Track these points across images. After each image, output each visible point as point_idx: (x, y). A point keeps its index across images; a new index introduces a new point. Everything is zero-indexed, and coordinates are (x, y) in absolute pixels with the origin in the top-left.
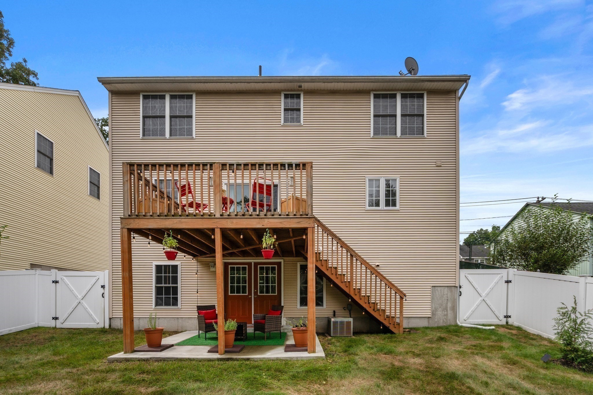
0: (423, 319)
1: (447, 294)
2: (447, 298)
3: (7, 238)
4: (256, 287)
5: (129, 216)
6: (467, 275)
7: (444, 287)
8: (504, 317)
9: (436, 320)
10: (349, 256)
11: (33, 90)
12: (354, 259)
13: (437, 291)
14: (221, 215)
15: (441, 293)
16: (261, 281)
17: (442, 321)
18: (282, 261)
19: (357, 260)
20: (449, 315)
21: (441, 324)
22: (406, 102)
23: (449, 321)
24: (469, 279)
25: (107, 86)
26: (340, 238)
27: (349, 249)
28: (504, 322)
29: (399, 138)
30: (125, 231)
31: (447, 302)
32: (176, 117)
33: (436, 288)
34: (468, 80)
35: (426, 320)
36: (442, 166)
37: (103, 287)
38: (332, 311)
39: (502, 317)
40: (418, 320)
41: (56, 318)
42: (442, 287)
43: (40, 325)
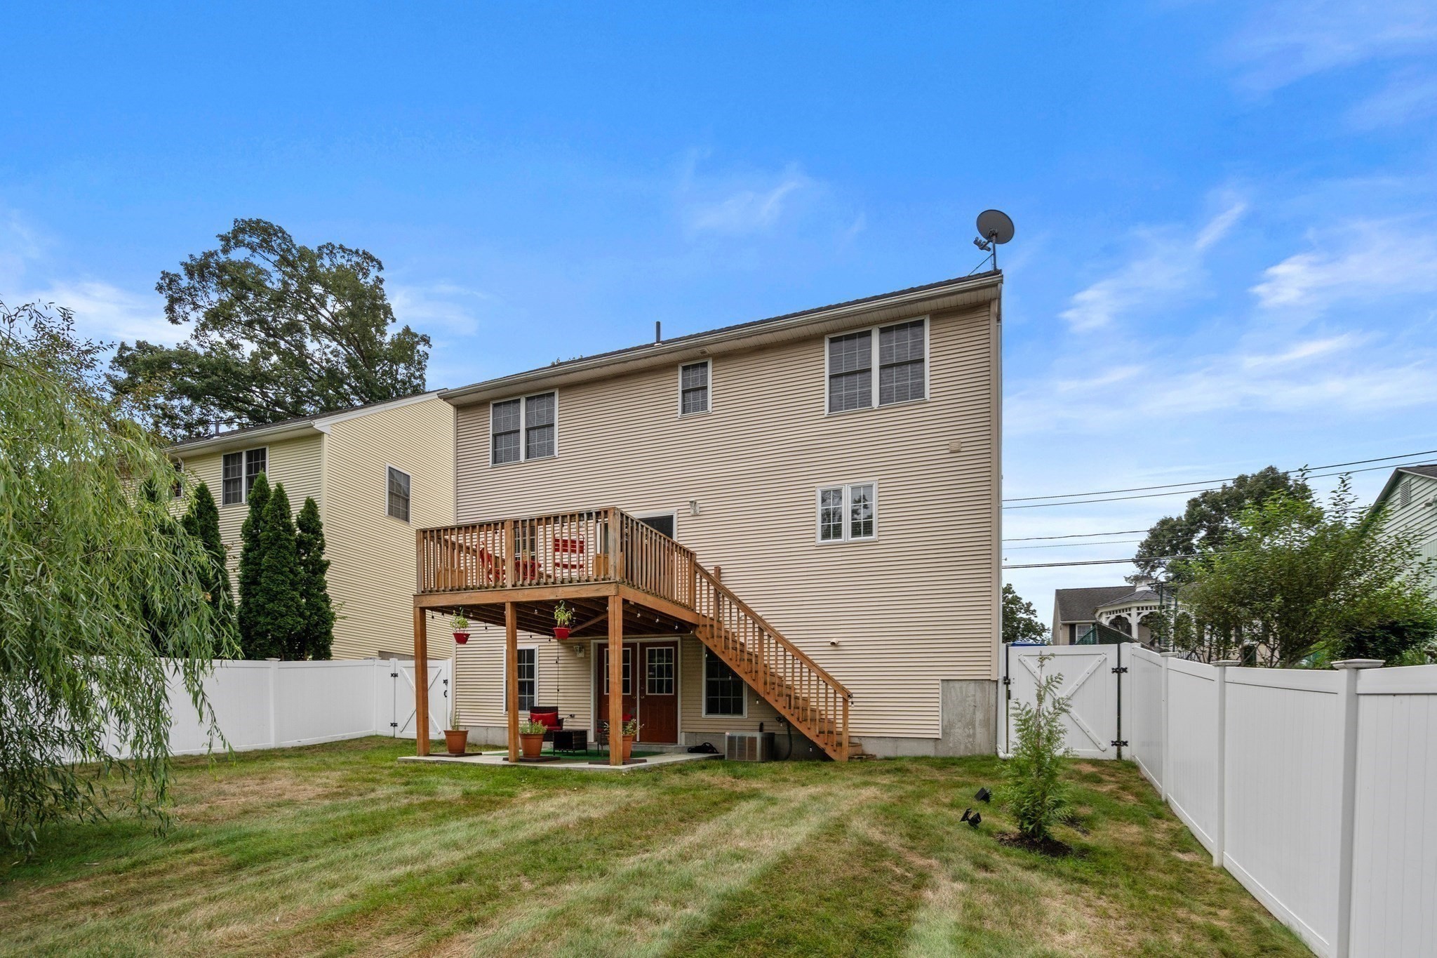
0: (925, 741)
1: (974, 695)
2: (975, 702)
3: (344, 618)
4: (643, 683)
5: (423, 592)
6: (1022, 658)
7: (968, 682)
8: (1113, 745)
9: (951, 745)
10: (757, 630)
11: (384, 409)
12: (766, 633)
13: (952, 690)
14: (513, 586)
15: (962, 692)
16: (651, 673)
17: (962, 747)
18: (678, 639)
19: (769, 636)
20: (978, 736)
21: (961, 752)
22: (891, 341)
23: (977, 748)
24: (1027, 665)
25: (450, 401)
26: (741, 598)
27: (756, 619)
28: (1111, 753)
29: (876, 410)
30: (418, 610)
31: (974, 710)
32: (534, 428)
33: (951, 684)
34: (999, 285)
35: (932, 743)
36: (963, 449)
37: (445, 682)
38: (759, 724)
39: (1106, 744)
40: (914, 744)
41: (394, 725)
42: (964, 682)
43: (378, 733)
